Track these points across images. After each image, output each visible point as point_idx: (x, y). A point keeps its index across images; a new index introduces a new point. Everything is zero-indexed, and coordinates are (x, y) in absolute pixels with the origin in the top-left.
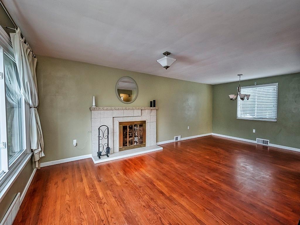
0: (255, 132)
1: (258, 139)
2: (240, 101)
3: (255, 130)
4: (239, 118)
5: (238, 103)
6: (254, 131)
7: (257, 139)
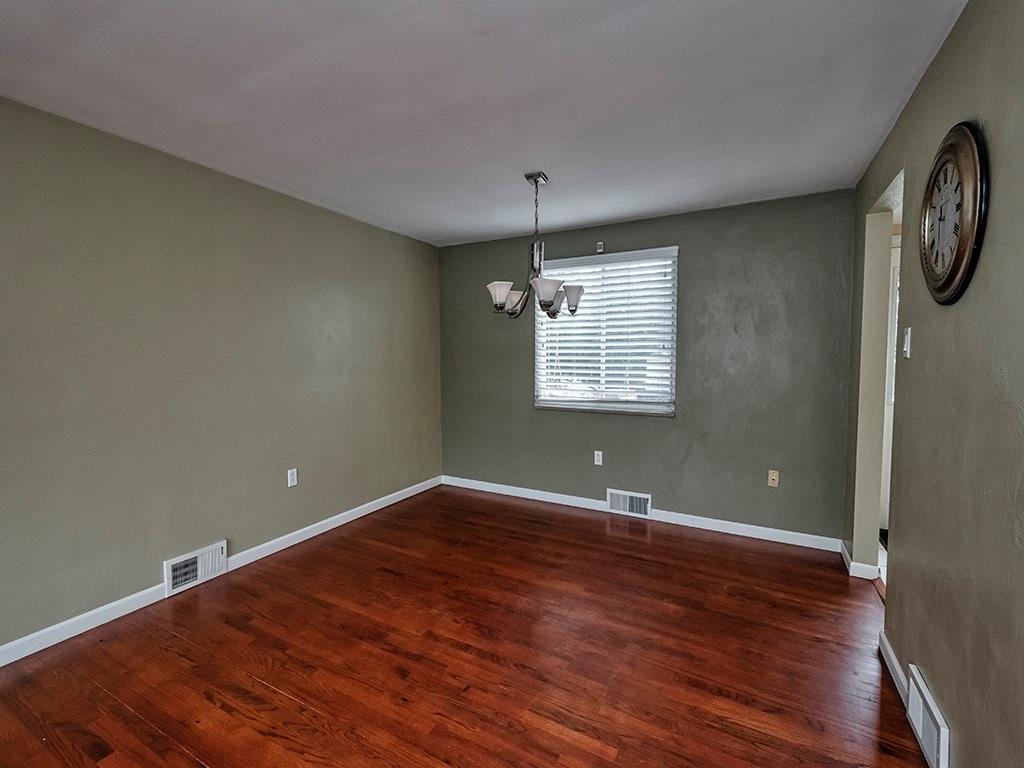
0: (600, 463)
1: (611, 494)
2: (544, 327)
3: (601, 453)
4: (542, 405)
5: (538, 332)
6: (598, 458)
7: (609, 491)
